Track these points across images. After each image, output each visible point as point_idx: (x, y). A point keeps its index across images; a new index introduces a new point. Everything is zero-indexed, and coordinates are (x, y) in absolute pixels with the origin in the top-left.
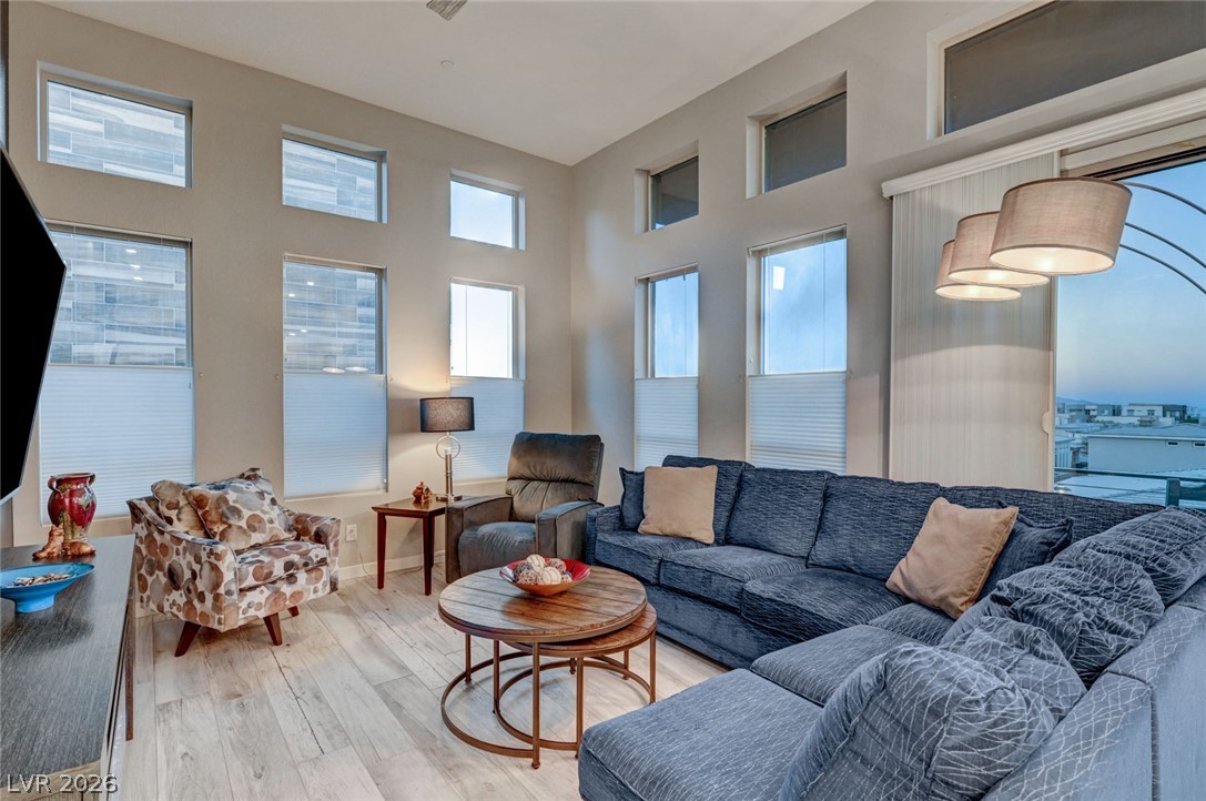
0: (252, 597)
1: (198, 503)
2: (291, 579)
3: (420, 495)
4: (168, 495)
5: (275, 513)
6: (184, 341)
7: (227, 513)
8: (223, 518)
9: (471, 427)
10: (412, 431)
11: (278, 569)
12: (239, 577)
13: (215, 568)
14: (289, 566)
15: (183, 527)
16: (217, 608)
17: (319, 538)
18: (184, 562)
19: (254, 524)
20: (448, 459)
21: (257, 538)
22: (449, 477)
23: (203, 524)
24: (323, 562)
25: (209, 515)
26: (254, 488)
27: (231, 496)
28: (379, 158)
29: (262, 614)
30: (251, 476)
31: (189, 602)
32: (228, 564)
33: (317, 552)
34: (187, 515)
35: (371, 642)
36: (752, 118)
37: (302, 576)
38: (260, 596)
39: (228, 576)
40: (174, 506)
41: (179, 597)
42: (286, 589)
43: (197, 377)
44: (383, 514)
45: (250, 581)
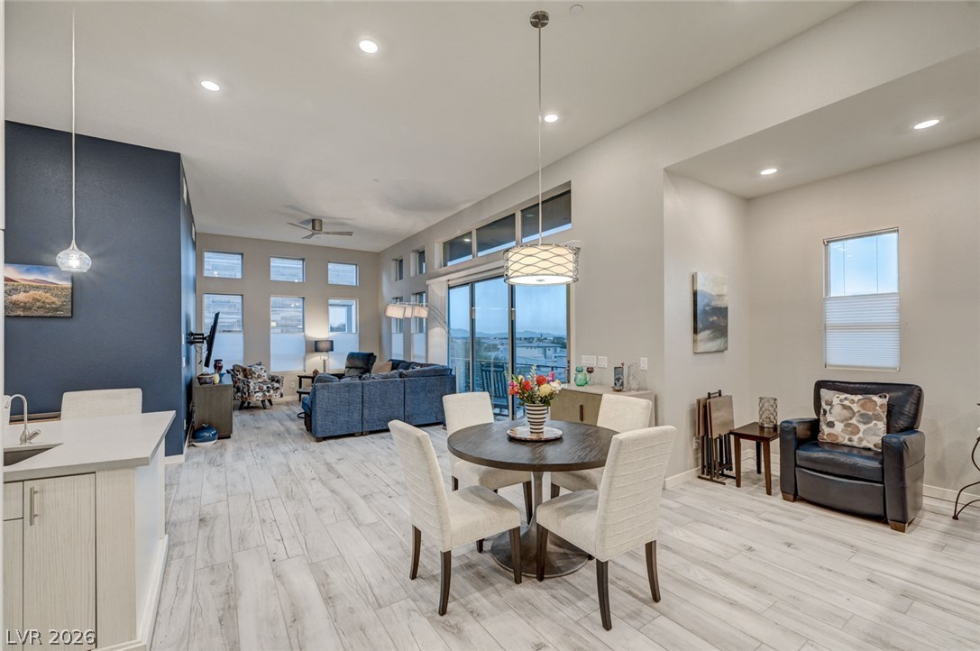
0: (258, 394)
1: (244, 370)
2: (269, 391)
3: (316, 372)
4: (237, 368)
5: (265, 374)
6: (240, 317)
7: (252, 373)
8: (251, 374)
9: (332, 350)
10: (312, 352)
11: (265, 388)
12: (254, 388)
13: (248, 386)
14: (268, 387)
15: (240, 376)
16: (249, 396)
17: (278, 381)
18: (241, 385)
19: (259, 376)
20: (324, 361)
21: (260, 380)
22: (325, 367)
23: (246, 376)
24: (278, 388)
25: (247, 373)
26: (259, 367)
27: (253, 369)
28: (303, 260)
29: (261, 399)
30: (260, 364)
31: (242, 396)
32: (252, 384)
33: (276, 385)
34: (242, 373)
35: (290, 409)
36: (413, 251)
37: (272, 391)
38: (260, 394)
39: (252, 388)
40: (238, 371)
41: (239, 394)
42: (267, 394)
43: (244, 335)
44: (301, 377)
45: (257, 390)
